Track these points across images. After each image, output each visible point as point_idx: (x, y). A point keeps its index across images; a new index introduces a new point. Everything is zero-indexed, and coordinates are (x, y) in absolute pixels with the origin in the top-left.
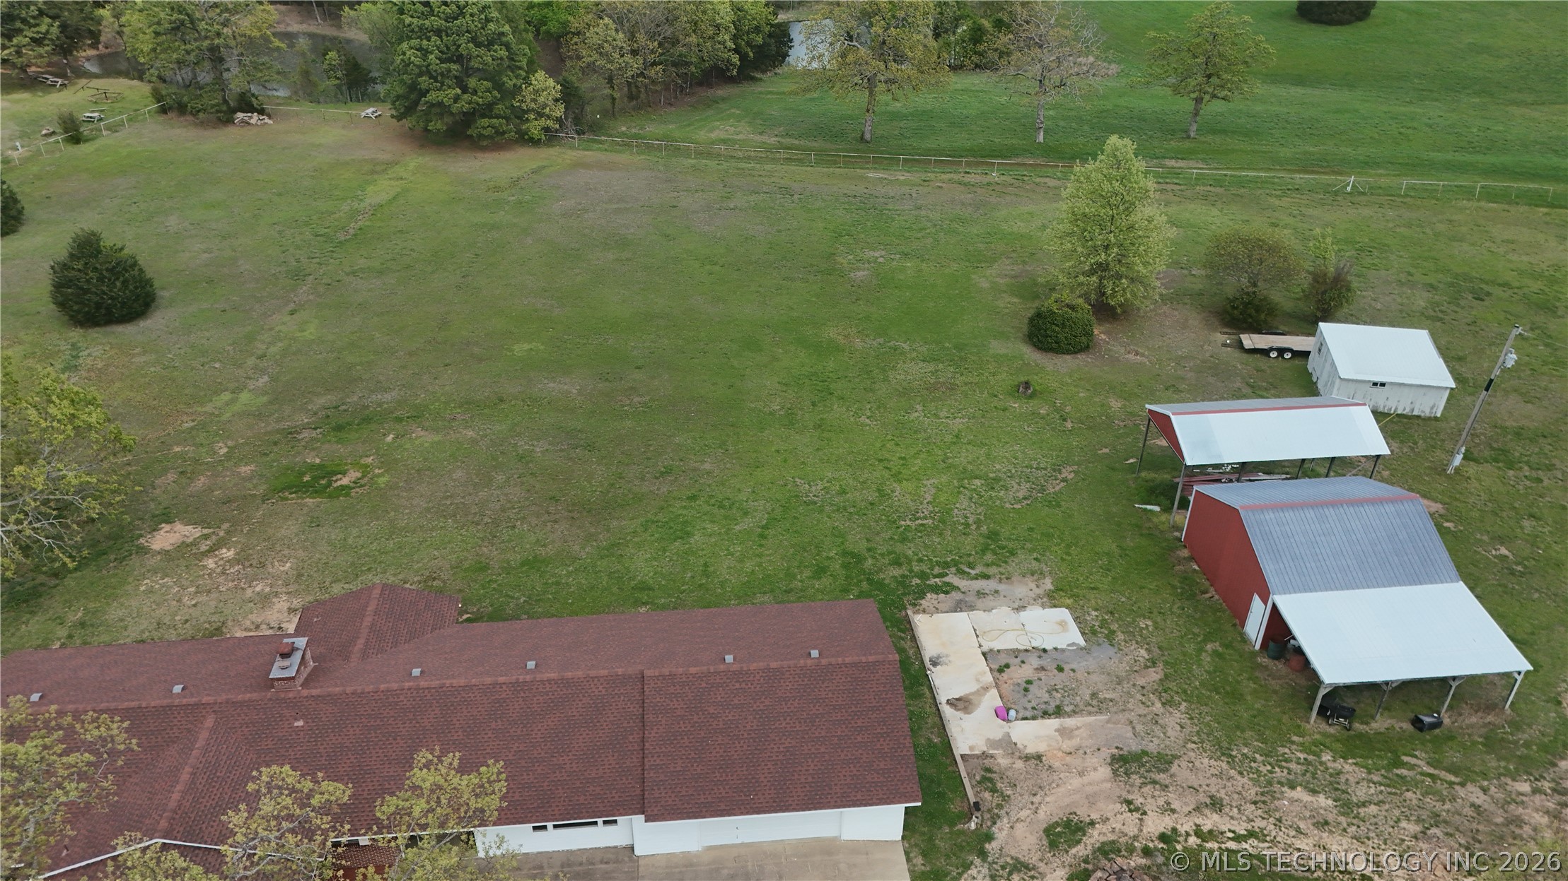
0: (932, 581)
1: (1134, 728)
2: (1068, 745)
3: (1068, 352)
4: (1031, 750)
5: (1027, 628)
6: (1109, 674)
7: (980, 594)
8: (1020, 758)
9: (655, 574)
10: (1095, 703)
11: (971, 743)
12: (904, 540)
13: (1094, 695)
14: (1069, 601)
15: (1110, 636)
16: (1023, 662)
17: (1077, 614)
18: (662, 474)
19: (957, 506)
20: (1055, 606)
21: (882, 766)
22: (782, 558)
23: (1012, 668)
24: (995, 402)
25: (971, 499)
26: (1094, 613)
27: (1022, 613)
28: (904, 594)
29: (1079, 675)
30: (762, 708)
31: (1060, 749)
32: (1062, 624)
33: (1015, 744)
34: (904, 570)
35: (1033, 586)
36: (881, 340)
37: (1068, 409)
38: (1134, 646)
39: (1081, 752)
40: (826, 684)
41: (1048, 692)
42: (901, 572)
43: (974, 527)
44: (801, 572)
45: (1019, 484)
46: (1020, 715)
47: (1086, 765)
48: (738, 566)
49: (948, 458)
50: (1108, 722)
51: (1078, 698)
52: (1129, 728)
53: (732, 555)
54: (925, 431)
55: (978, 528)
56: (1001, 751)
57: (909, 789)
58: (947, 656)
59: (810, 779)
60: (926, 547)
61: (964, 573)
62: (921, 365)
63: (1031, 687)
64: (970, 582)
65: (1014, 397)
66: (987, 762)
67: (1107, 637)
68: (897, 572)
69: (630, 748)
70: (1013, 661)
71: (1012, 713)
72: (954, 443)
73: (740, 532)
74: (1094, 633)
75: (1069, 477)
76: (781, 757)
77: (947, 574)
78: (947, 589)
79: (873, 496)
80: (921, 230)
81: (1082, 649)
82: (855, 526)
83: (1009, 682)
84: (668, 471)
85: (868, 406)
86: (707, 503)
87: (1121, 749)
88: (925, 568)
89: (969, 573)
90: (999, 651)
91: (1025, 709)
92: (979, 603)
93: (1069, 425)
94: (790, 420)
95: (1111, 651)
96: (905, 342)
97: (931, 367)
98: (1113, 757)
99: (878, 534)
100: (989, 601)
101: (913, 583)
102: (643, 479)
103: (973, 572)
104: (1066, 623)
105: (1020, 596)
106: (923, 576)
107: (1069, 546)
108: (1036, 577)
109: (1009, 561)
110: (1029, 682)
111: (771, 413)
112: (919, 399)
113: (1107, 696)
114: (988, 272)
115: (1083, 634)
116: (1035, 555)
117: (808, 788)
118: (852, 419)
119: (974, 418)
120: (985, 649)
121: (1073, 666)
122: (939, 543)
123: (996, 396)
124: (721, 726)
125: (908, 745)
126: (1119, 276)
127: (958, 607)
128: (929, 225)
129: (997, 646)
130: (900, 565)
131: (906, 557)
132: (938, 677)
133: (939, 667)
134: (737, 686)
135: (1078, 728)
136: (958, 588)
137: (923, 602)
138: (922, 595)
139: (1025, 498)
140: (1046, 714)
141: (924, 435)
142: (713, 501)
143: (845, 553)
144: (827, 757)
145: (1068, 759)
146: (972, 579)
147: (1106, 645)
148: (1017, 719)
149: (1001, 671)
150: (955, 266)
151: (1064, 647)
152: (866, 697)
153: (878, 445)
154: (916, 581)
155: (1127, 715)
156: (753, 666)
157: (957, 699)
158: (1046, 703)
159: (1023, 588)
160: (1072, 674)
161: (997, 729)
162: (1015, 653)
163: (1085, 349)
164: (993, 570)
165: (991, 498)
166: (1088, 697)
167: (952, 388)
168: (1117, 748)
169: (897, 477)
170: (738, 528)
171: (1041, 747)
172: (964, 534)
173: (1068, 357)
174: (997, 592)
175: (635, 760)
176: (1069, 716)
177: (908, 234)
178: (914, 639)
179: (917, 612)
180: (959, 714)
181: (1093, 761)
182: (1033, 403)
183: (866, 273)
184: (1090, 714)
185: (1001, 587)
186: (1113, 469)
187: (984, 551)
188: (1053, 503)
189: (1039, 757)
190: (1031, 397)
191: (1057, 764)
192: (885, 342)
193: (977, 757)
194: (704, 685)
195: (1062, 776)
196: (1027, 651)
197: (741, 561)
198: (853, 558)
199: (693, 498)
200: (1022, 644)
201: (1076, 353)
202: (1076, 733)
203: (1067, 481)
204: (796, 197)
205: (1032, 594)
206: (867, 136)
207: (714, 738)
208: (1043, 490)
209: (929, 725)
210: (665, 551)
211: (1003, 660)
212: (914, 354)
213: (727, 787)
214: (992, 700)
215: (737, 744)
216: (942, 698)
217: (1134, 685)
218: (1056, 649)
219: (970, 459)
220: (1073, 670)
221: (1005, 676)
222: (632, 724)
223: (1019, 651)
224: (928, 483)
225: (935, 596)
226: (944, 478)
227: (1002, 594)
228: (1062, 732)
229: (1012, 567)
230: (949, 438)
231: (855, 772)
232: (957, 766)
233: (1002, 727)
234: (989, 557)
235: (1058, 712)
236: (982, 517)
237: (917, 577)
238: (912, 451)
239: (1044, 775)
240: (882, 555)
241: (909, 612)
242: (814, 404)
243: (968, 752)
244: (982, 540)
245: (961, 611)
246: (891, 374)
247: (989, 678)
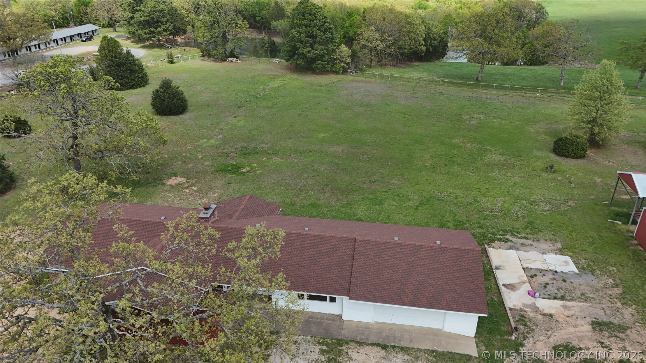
0: (498, 237)
1: (605, 311)
2: (567, 313)
3: (573, 158)
4: (546, 311)
5: (547, 261)
6: (591, 287)
7: (523, 245)
8: (540, 314)
9: (365, 216)
10: (583, 297)
11: (514, 303)
12: (485, 219)
13: (582, 294)
14: (571, 254)
15: (593, 272)
16: (544, 275)
17: (574, 260)
18: (373, 182)
19: (513, 209)
20: (562, 255)
21: (468, 295)
22: (425, 218)
23: (538, 277)
24: (535, 173)
25: (520, 207)
26: (584, 261)
27: (544, 255)
28: (484, 240)
29: (575, 285)
30: (410, 260)
31: (563, 314)
32: (566, 263)
33: (538, 308)
34: (484, 230)
35: (551, 245)
36: (480, 146)
37: (573, 179)
38: (606, 277)
39: (575, 317)
40: (443, 256)
41: (557, 289)
42: (483, 231)
43: (521, 218)
44: (433, 224)
45: (546, 205)
46: (542, 296)
47: (577, 323)
48: (404, 218)
49: (510, 191)
50: (590, 306)
51: (574, 295)
52: (602, 311)
53: (401, 214)
54: (499, 180)
55: (523, 219)
56: (530, 310)
57: (482, 308)
58: (504, 266)
59: (431, 295)
60: (496, 223)
61: (515, 235)
62: (499, 156)
63: (547, 286)
64: (517, 239)
65: (544, 171)
66: (522, 313)
67: (591, 271)
68: (481, 231)
69: (346, 268)
70: (538, 274)
71: (537, 294)
72: (513, 186)
73: (406, 206)
74: (584, 269)
75: (572, 205)
76: (417, 283)
77: (506, 235)
78: (506, 241)
79: (471, 200)
80: (502, 109)
81: (577, 274)
82: (461, 211)
83: (536, 282)
84: (377, 181)
85: (472, 168)
86: (392, 194)
87: (598, 319)
88: (495, 231)
89: (517, 236)
90: (531, 269)
91: (544, 294)
92: (522, 248)
93: (573, 185)
94: (434, 169)
95: (593, 278)
96: (492, 147)
97: (504, 157)
98: (593, 322)
99: (473, 215)
100: (527, 248)
101: (489, 236)
102: (365, 183)
103: (520, 236)
104: (568, 262)
105: (544, 249)
106: (494, 234)
107: (571, 232)
108: (552, 242)
109: (539, 233)
110: (547, 284)
111: (425, 167)
112: (497, 168)
113: (590, 296)
114: (534, 126)
115: (578, 268)
116: (553, 233)
117: (429, 299)
118: (464, 172)
119: (524, 177)
120: (524, 266)
121: (571, 281)
122: (503, 222)
123: (535, 171)
124: (389, 265)
125: (482, 288)
126: (602, 125)
127: (511, 248)
128: (506, 108)
129: (530, 266)
130: (482, 228)
131: (486, 226)
132: (498, 274)
133: (499, 270)
134: (399, 250)
135: (573, 307)
136: (512, 241)
137: (493, 244)
138: (493, 241)
139: (548, 210)
140: (555, 298)
141: (499, 182)
142: (395, 194)
143: (455, 220)
144: (440, 287)
145: (567, 319)
146: (519, 238)
147: (590, 274)
148: (539, 297)
149: (532, 277)
150: (518, 123)
151: (567, 271)
152: (463, 264)
153: (475, 183)
154: (489, 235)
155: (601, 305)
156: (407, 243)
157: (508, 284)
158: (556, 294)
159: (544, 246)
160: (571, 284)
161: (529, 300)
162: (540, 271)
163: (583, 157)
164: (530, 236)
165: (531, 208)
166: (579, 295)
167: (513, 166)
168: (595, 318)
169: (484, 195)
170: (405, 204)
171: (553, 312)
172: (516, 220)
173: (573, 160)
174: (532, 245)
175: (347, 273)
176: (568, 301)
177: (496, 110)
178: (487, 256)
179: (490, 247)
180: (509, 291)
181: (580, 322)
182: (554, 175)
183: (475, 122)
184: (580, 302)
185: (534, 243)
186: (596, 205)
187: (526, 228)
188: (564, 214)
189: (551, 316)
190: (555, 172)
191: (561, 320)
192: (482, 146)
193: (517, 310)
194: (383, 247)
195: (563, 325)
196: (546, 270)
197: (405, 217)
198: (459, 222)
199: (386, 192)
200: (544, 267)
201: (577, 158)
202: (572, 308)
203: (571, 206)
204: (445, 95)
205: (550, 248)
206: (480, 79)
207: (386, 270)
208: (558, 208)
209: (493, 292)
210: (371, 208)
211: (533, 273)
212: (496, 152)
213: (389, 291)
214: (527, 287)
215: (396, 274)
216: (501, 282)
217: (606, 294)
218: (562, 272)
219: (521, 192)
220: (572, 283)
221: (534, 279)
222: (348, 258)
223: (542, 270)
224: (499, 199)
225: (499, 243)
226: (507, 198)
227: (534, 246)
228: (565, 307)
229: (540, 236)
230: (511, 184)
231: (454, 296)
232: (506, 311)
233: (531, 299)
234: (528, 231)
235: (563, 298)
236: (526, 215)
237: (491, 234)
238: (492, 187)
239: (554, 323)
240: (474, 223)
241: (486, 246)
242: (446, 165)
243: (512, 307)
244: (525, 224)
245: (512, 250)
246: (484, 158)
247: (526, 279)
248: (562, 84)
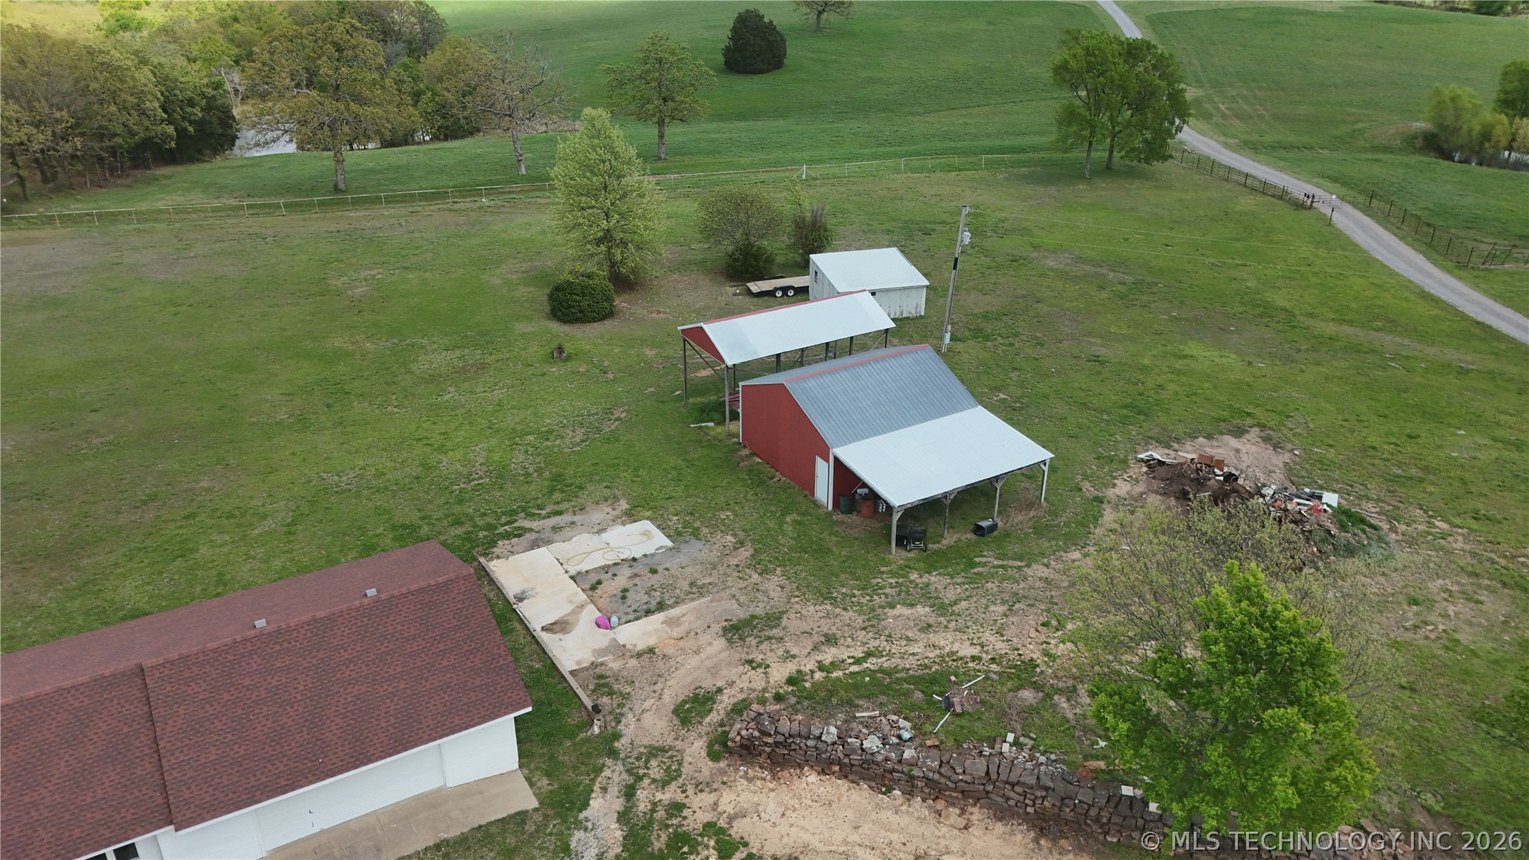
0: (501, 530)
1: (738, 600)
2: (677, 632)
3: (594, 320)
4: (641, 646)
5: (611, 545)
6: (702, 564)
7: (556, 529)
8: (632, 657)
9: (152, 597)
10: (695, 590)
11: (576, 659)
12: (460, 501)
13: (692, 584)
14: (649, 513)
15: (696, 534)
16: (615, 575)
17: (658, 523)
18: (144, 503)
19: (514, 460)
20: (635, 521)
21: (478, 683)
22: (319, 548)
23: (605, 583)
24: (531, 371)
25: (527, 452)
26: (675, 518)
27: (603, 535)
28: (473, 548)
29: (673, 572)
30: (314, 662)
31: (670, 638)
32: (646, 534)
33: (624, 646)
34: (468, 527)
35: (609, 510)
36: (396, 341)
37: (606, 363)
38: (720, 534)
39: (693, 633)
40: (392, 618)
41: (646, 593)
42: (464, 530)
43: (535, 475)
44: (345, 555)
45: (573, 431)
46: (623, 620)
47: (700, 643)
48: (263, 566)
49: (494, 424)
50: (712, 602)
51: (678, 591)
52: (734, 601)
53: (254, 558)
54: (462, 407)
55: (540, 474)
56: (610, 657)
57: (514, 697)
58: (532, 589)
59: (393, 721)
60: (488, 502)
61: (534, 515)
62: (445, 353)
63: (628, 594)
64: (542, 522)
65: (550, 363)
66: (598, 671)
67: (692, 534)
68: (460, 531)
69: (138, 754)
70: (603, 577)
71: (614, 619)
72: (498, 411)
73: (260, 535)
74: (679, 534)
75: (622, 416)
76: (350, 708)
77: (516, 521)
78: (520, 533)
79: (416, 471)
80: (417, 248)
81: (671, 549)
82: (401, 501)
83: (604, 596)
84: (153, 498)
85: (394, 397)
86: (212, 517)
87: (731, 620)
88: (489, 520)
89: (539, 514)
90: (587, 572)
91: (627, 613)
92: (557, 536)
93: (611, 376)
94: (303, 423)
95: (699, 545)
96: (423, 338)
97: (457, 353)
98: (725, 629)
99: (431, 502)
100: (567, 533)
101: (481, 536)
102: (118, 513)
103: (543, 512)
104: (650, 532)
105: (598, 521)
106: (490, 527)
107: (636, 470)
108: (609, 502)
109: (580, 494)
110: (625, 590)
111: (277, 423)
112: (450, 383)
113: (706, 582)
114: (498, 271)
115: (669, 536)
116: (605, 484)
117: (392, 731)
118: (377, 411)
119: (513, 387)
120: (573, 572)
121: (666, 566)
122: (501, 496)
123: (531, 365)
124: (264, 695)
125: (503, 653)
126: (624, 243)
127: (534, 545)
128: (426, 243)
129: (584, 567)
130: (461, 524)
131: (467, 515)
132: (526, 609)
133: (526, 601)
134: (277, 647)
135: (684, 615)
136: (532, 530)
137: (495, 550)
138: (493, 543)
139: (583, 441)
140: (648, 612)
141: (463, 411)
142: (218, 513)
143: (394, 528)
144: (409, 692)
145: (681, 643)
146: (544, 518)
147: (693, 541)
148: (619, 624)
149: (593, 588)
150: (461, 271)
151: (653, 551)
152: (444, 619)
153: (413, 427)
154: (482, 534)
155: (728, 591)
156: (293, 622)
157: (552, 624)
158: (647, 603)
159: (598, 515)
160: (666, 573)
161: (602, 638)
162: (605, 569)
163: (610, 314)
164: (563, 506)
165: (547, 447)
166: (687, 588)
167: (483, 367)
168: (726, 620)
169: (441, 449)
170: (256, 532)
171: (651, 641)
172: (527, 483)
173: (595, 325)
174: (573, 523)
175: (147, 766)
176: (672, 608)
177: (403, 252)
178: (492, 582)
179: (492, 559)
180: (557, 636)
181: (704, 638)
182: (570, 366)
183: (364, 289)
184: (693, 600)
185: (577, 518)
186: (663, 402)
187: (551, 491)
188: (613, 438)
189: (651, 651)
190: (569, 358)
191: (671, 651)
192: (400, 341)
193: (586, 669)
194: (231, 658)
195: (678, 659)
196: (616, 564)
197: (266, 562)
198: (405, 529)
199: (192, 516)
200: (610, 559)
201: (601, 320)
202: (683, 619)
203: (620, 420)
204: (269, 239)
205: (609, 517)
206: (342, 186)
207: (257, 711)
208: (599, 431)
209: (527, 655)
210: (160, 573)
211: (593, 578)
212: (435, 346)
213: (284, 759)
214: (591, 613)
215: (289, 710)
216: (536, 625)
217: (729, 566)
218: (645, 556)
219: (517, 420)
220: (667, 569)
221: (599, 592)
222: (135, 727)
223: (608, 566)
224: (477, 449)
225: (508, 542)
226: (494, 442)
227: (579, 523)
228: (669, 622)
229: (583, 497)
230: (490, 408)
231: (446, 698)
232: (566, 681)
233: (606, 635)
234: (557, 496)
235: (661, 607)
236: (542, 465)
237: (483, 530)
238: (453, 426)
239: (661, 664)
240: (439, 520)
241: (482, 560)
242: (328, 406)
243: (575, 667)
244: (546, 483)
245: (539, 547)
246: (414, 367)
247: (583, 597)
248: (523, 171)
